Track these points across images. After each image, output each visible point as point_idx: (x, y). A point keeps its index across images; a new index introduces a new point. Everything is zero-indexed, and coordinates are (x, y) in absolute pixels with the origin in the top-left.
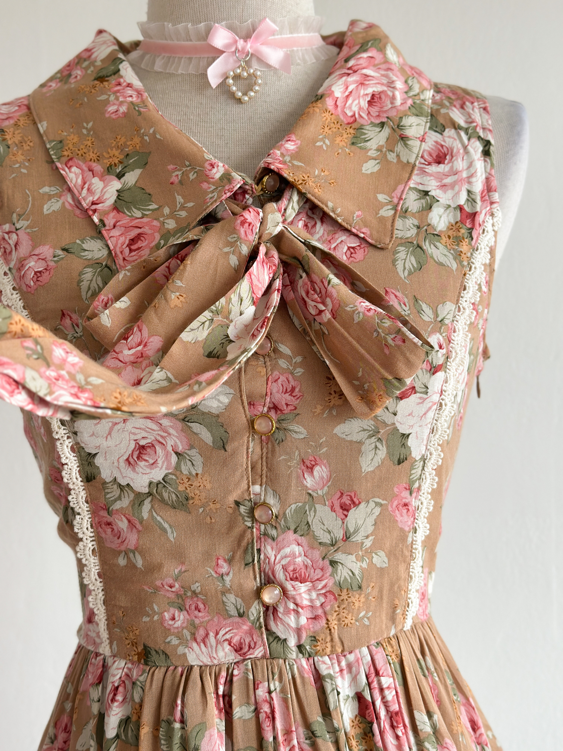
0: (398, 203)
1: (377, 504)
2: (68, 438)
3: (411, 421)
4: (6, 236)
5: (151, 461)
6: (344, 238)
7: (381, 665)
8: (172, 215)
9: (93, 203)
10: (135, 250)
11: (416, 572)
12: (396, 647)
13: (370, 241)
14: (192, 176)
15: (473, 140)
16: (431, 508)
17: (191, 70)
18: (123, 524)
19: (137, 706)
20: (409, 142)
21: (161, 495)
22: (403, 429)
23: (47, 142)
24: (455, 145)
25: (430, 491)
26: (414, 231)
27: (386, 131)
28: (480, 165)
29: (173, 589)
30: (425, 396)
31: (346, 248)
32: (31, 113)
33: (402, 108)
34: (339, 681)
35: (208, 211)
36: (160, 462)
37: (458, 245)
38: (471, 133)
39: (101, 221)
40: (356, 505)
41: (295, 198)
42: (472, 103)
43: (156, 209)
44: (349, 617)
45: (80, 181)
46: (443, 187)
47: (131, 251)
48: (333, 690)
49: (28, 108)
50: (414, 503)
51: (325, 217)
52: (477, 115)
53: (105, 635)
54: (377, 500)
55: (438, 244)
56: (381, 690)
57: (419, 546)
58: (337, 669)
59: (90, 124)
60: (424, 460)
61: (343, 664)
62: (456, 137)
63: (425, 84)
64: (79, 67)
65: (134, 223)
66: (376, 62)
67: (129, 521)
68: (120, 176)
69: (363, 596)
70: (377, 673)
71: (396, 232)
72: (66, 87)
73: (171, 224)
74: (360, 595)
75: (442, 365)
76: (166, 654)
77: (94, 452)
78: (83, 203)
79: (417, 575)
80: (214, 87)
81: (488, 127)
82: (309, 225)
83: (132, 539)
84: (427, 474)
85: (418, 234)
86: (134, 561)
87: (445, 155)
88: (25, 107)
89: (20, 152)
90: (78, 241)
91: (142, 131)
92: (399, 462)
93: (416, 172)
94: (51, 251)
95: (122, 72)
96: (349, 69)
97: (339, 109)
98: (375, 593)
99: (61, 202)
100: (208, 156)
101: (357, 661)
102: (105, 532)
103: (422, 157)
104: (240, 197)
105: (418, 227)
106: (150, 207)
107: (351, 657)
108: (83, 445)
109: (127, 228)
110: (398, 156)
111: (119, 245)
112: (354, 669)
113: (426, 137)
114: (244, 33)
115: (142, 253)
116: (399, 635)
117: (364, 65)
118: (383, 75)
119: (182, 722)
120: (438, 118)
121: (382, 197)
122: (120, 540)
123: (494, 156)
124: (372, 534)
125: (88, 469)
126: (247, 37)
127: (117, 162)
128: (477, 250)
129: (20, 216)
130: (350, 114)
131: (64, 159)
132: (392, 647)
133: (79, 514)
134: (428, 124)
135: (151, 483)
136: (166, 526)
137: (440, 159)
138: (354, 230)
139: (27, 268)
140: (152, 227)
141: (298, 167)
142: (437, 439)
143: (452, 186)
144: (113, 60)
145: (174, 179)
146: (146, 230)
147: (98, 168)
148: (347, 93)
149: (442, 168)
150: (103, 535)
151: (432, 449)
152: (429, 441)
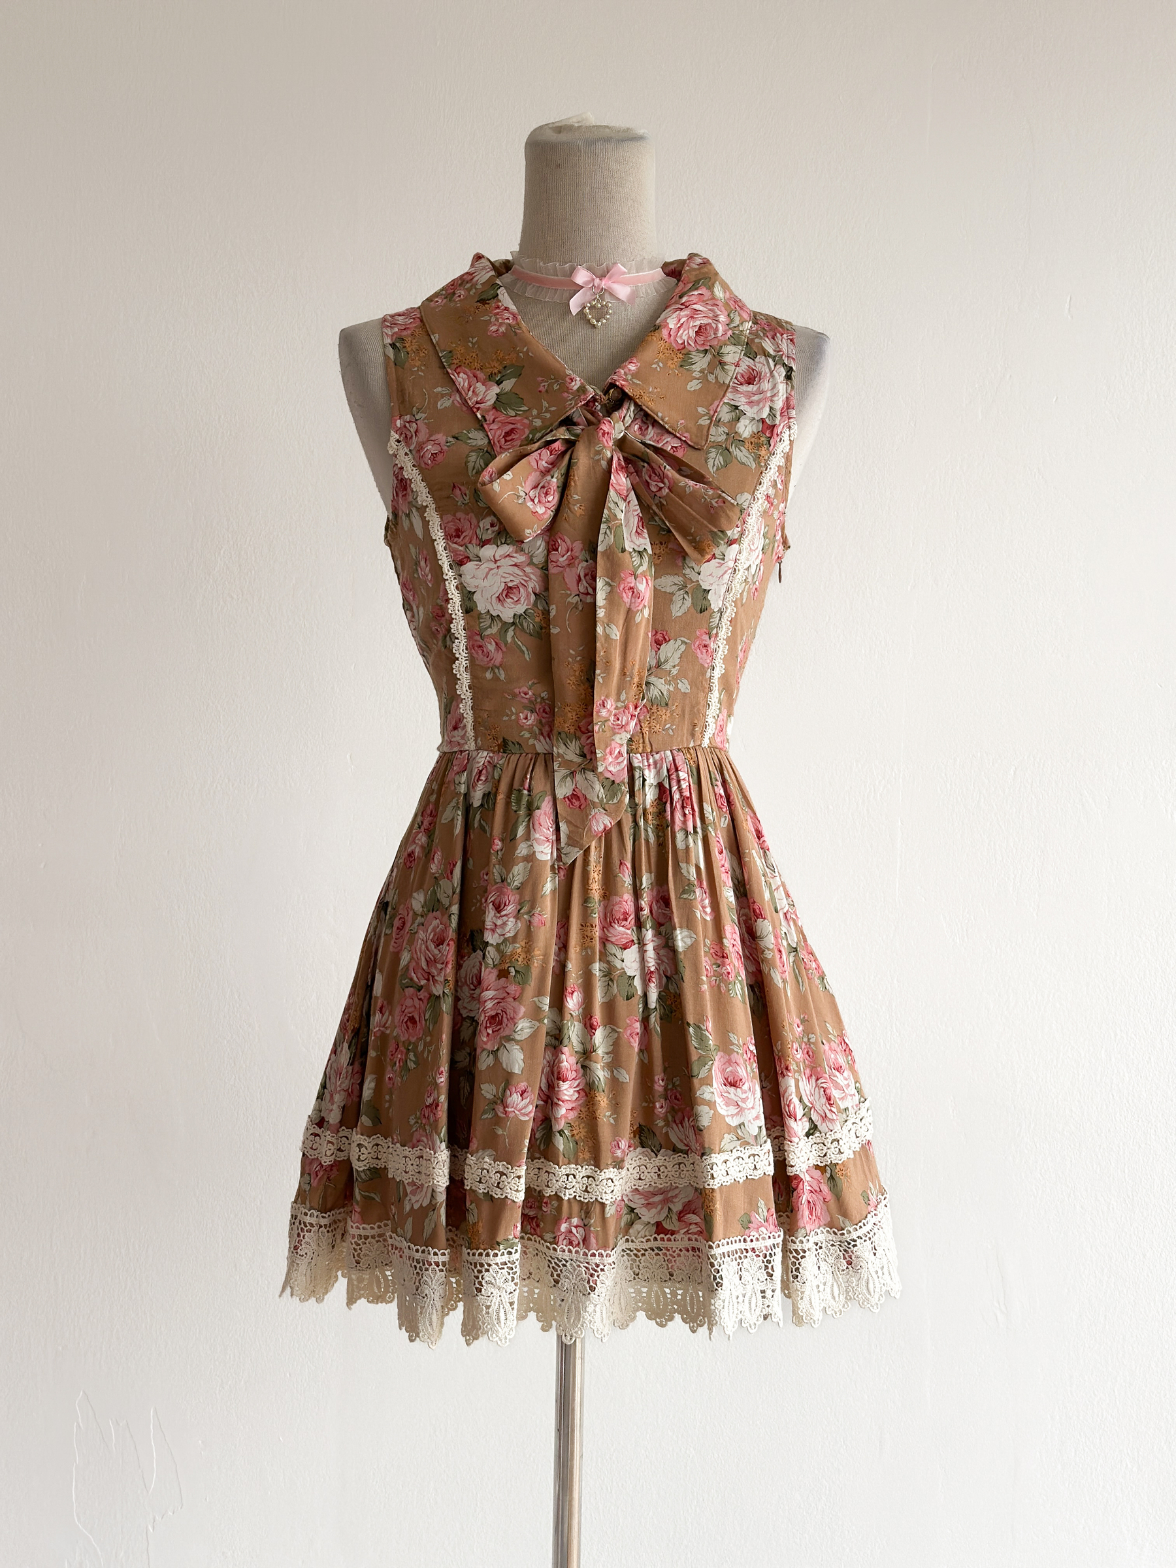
0: (714, 415)
1: (683, 642)
3: (711, 580)
4: (407, 425)
5: (516, 599)
6: (669, 439)
7: (680, 763)
8: (538, 416)
9: (477, 403)
10: (509, 441)
11: (713, 701)
12: (694, 755)
13: (690, 443)
14: (556, 387)
15: (778, 366)
16: (726, 652)
17: (557, 299)
18: (491, 647)
19: (496, 782)
20: (726, 367)
21: (522, 625)
22: (705, 586)
23: (439, 351)
24: (763, 369)
25: (725, 637)
26: (724, 437)
27: (709, 357)
28: (782, 387)
29: (527, 696)
30: (722, 562)
31: (670, 447)
32: (424, 325)
33: (722, 338)
34: (646, 772)
35: (567, 414)
36: (522, 600)
37: (758, 450)
38: (778, 360)
39: (483, 417)
40: (667, 641)
41: (632, 408)
42: (782, 335)
43: (526, 411)
44: (658, 727)
45: (466, 384)
46: (750, 403)
47: (506, 441)
48: (640, 777)
49: (422, 321)
50: (712, 646)
51: (655, 423)
52: (784, 346)
53: (471, 733)
54: (682, 639)
55: (742, 448)
56: (679, 781)
57: (716, 681)
58: (646, 764)
59: (475, 339)
60: (721, 612)
61: (651, 761)
62: (765, 363)
63: (746, 316)
64: (462, 288)
65: (509, 420)
66: (705, 299)
67: (497, 644)
68: (499, 383)
69: (668, 711)
70: (677, 770)
71: (710, 436)
72: (452, 304)
73: (538, 423)
74: (667, 710)
75: (736, 540)
76: (520, 745)
77: (473, 591)
78: (469, 402)
79: (714, 704)
80: (574, 314)
81: (791, 355)
82: (643, 428)
83: (498, 658)
84: (723, 624)
85: (726, 439)
86: (498, 675)
87: (755, 377)
88: (418, 320)
89: (417, 358)
90: (465, 432)
91: (518, 349)
92: (701, 611)
93: (730, 390)
94: (445, 438)
95: (500, 297)
96: (682, 304)
97: (672, 337)
98: (679, 711)
99: (451, 399)
100: (569, 372)
101: (662, 759)
102: (477, 653)
103: (736, 378)
104: (591, 404)
105: (727, 434)
106: (522, 409)
107: (657, 757)
108: (465, 585)
109: (504, 424)
110: (716, 377)
111: (497, 436)
112: (658, 765)
113: (741, 363)
114: (599, 273)
115: (515, 443)
116: (697, 748)
117: (694, 301)
118: (710, 310)
119: (529, 790)
120: (752, 346)
121: (700, 410)
123: (795, 381)
124: (678, 665)
125: (467, 603)
126: (602, 277)
127: (496, 371)
128: (774, 454)
129: (419, 410)
130: (680, 342)
131: (454, 367)
132: (691, 755)
133: (458, 639)
134: (743, 352)
135: (515, 615)
136: (524, 649)
137: (750, 381)
138: (678, 435)
139: (425, 450)
140: (523, 425)
141: (637, 384)
142: (730, 597)
143: (758, 402)
144: (492, 285)
145: (541, 388)
146: (519, 426)
147: (481, 375)
148: (679, 325)
149: (750, 388)
150: (475, 655)
151: (727, 605)
152: (725, 598)
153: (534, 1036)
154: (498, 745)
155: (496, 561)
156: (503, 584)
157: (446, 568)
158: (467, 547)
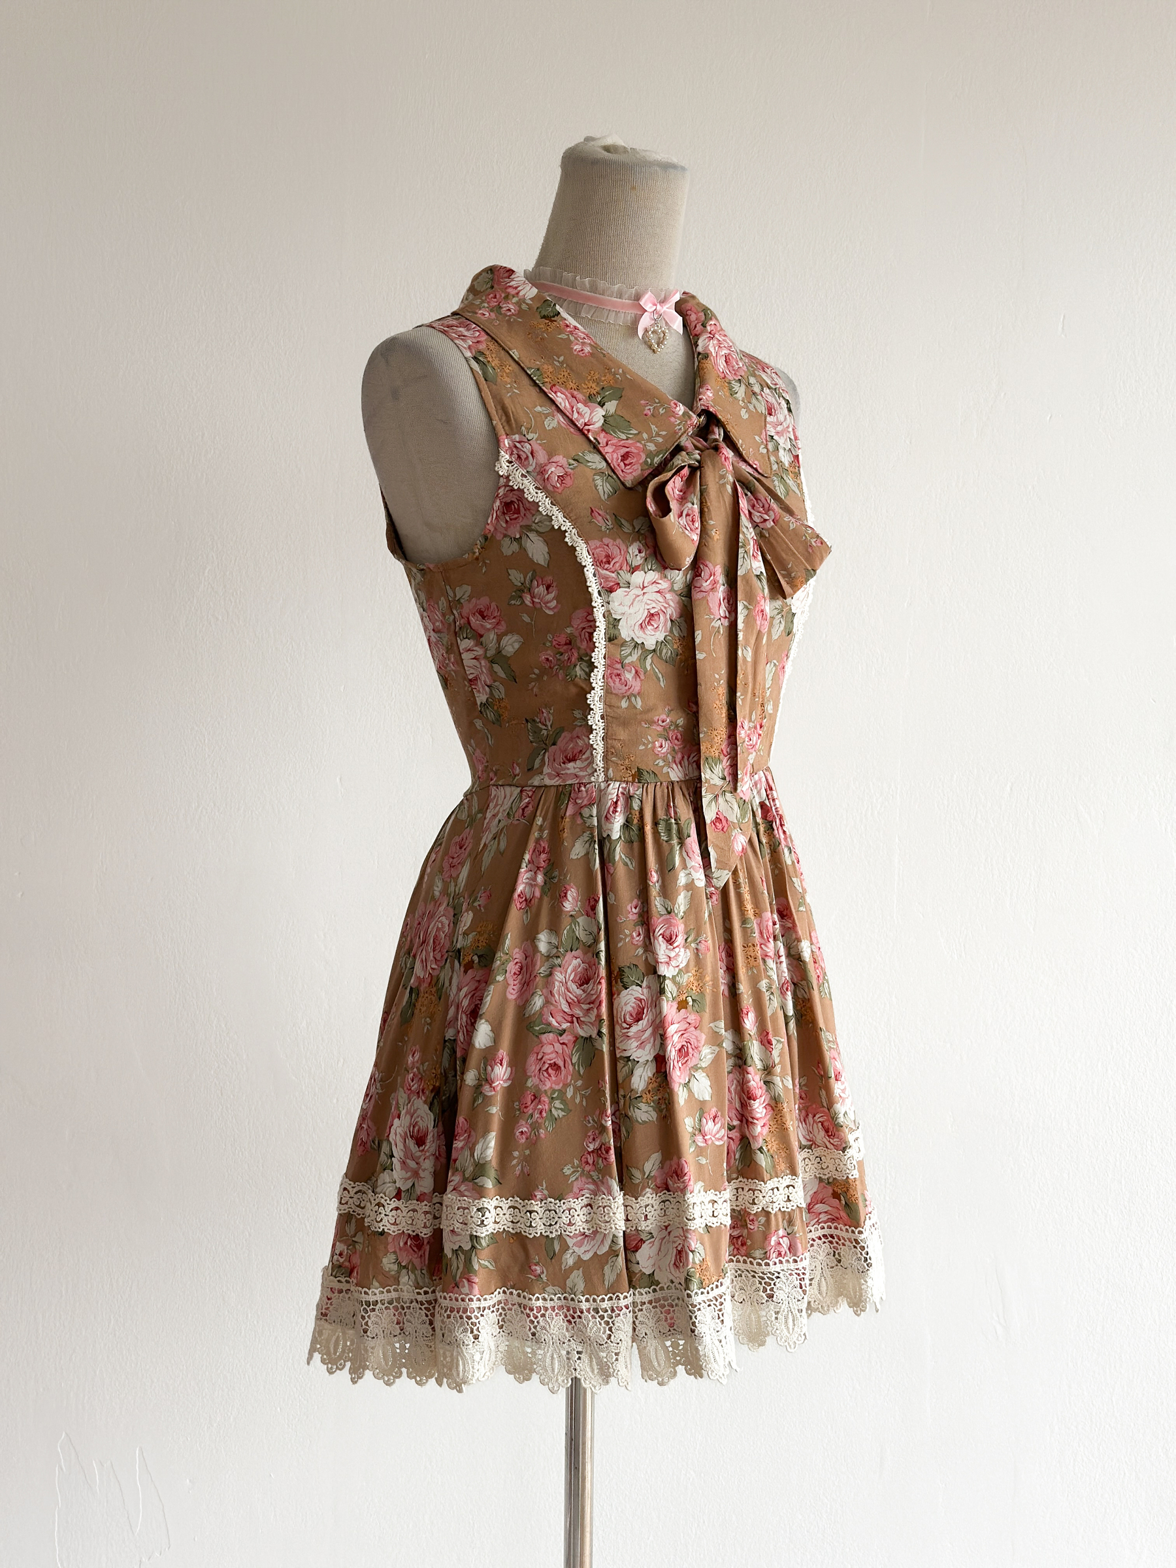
1: (774, 665)
2: (603, 606)
4: (518, 445)
5: (656, 626)
8: (650, 440)
9: (586, 424)
10: (629, 465)
14: (661, 411)
17: (619, 321)
18: (629, 676)
19: (637, 813)
20: (758, 397)
21: (661, 652)
22: (794, 610)
23: (525, 368)
24: (773, 401)
26: (776, 466)
27: (743, 387)
29: (664, 724)
32: (493, 339)
35: (679, 441)
36: (661, 626)
37: (797, 479)
38: (779, 393)
39: (596, 439)
43: (635, 434)
45: (567, 404)
46: (778, 434)
47: (625, 465)
49: (487, 333)
54: (775, 661)
55: (789, 477)
56: (773, 800)
59: (562, 359)
60: (795, 634)
64: (509, 301)
65: (621, 443)
67: (635, 672)
68: (602, 404)
70: (771, 789)
71: (772, 465)
73: (652, 447)
76: (655, 774)
77: (618, 618)
78: (577, 423)
80: (641, 338)
81: (783, 389)
83: (636, 686)
85: (778, 468)
86: (635, 704)
87: (771, 409)
88: (483, 333)
89: (506, 374)
90: (583, 454)
91: (613, 370)
92: (788, 635)
93: (766, 420)
94: (565, 460)
95: (562, 314)
96: (710, 333)
99: (557, 420)
102: (613, 681)
105: (777, 463)
106: (631, 432)
108: (612, 612)
109: (617, 447)
110: (755, 407)
111: (615, 460)
115: (635, 467)
118: (724, 340)
119: (676, 819)
121: (757, 438)
122: (627, 688)
123: (793, 411)
125: (612, 631)
127: (595, 392)
129: (528, 429)
130: (721, 370)
131: (548, 385)
133: (597, 667)
135: (657, 642)
136: (660, 676)
137: (769, 413)
138: (751, 463)
139: (549, 472)
140: (637, 448)
143: (782, 433)
144: (543, 301)
145: (647, 412)
146: (633, 450)
147: (580, 396)
148: (716, 354)
149: (772, 419)
150: (611, 684)
153: (716, 1061)
154: (632, 775)
155: (644, 587)
156: (646, 611)
157: (595, 595)
158: (618, 573)
